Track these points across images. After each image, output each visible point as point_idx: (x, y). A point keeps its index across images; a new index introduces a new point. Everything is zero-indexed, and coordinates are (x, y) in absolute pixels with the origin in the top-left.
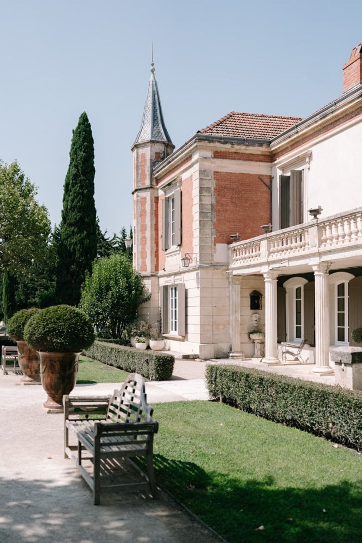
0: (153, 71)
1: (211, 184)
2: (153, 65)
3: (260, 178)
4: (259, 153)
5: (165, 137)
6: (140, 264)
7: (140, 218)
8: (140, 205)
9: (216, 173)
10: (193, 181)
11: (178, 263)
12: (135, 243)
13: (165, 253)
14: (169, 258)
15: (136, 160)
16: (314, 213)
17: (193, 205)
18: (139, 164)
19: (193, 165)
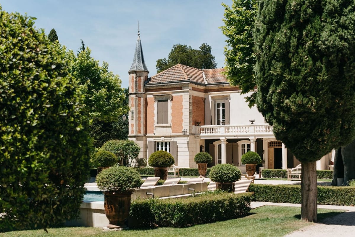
0: (139, 35)
2: (139, 32)
3: (202, 98)
4: (202, 88)
5: (143, 67)
6: (138, 130)
7: (137, 107)
8: (138, 101)
10: (183, 98)
11: (168, 132)
12: (133, 119)
13: (155, 126)
14: (158, 129)
15: (134, 78)
16: (252, 122)
17: (183, 108)
18: (137, 81)
19: (184, 92)
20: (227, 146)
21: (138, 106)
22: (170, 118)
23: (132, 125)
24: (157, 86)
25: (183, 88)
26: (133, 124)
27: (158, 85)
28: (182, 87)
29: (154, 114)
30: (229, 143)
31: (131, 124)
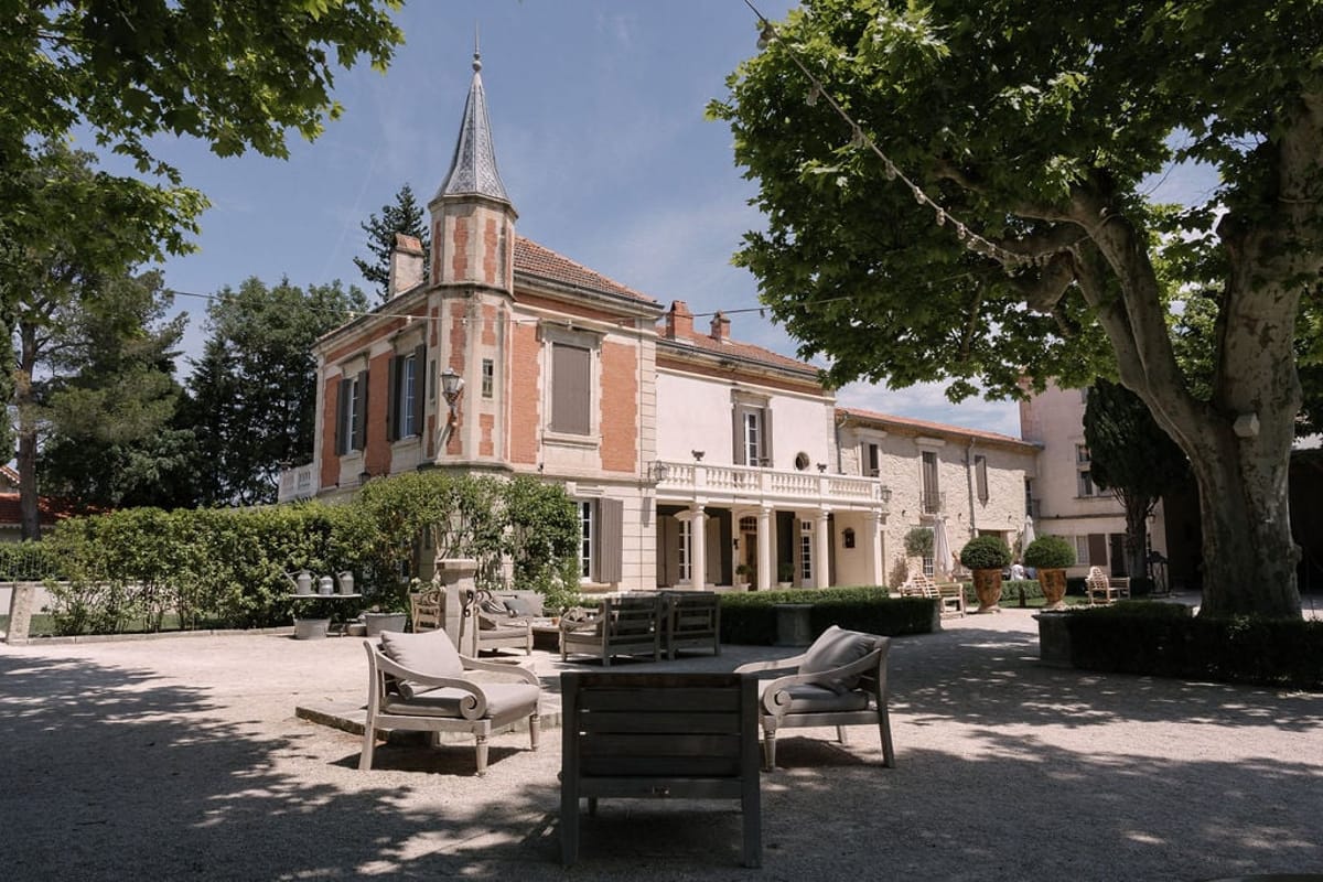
6: (504, 442)
7: (505, 351)
8: (506, 325)
11: (589, 463)
12: (490, 396)
13: (538, 437)
14: (554, 449)
15: (498, 231)
18: (506, 244)
19: (640, 336)
20: (707, 526)
22: (596, 416)
23: (487, 421)
24: (559, 290)
25: (637, 323)
26: (491, 417)
27: (564, 287)
29: (536, 391)
30: (711, 517)
31: (482, 416)
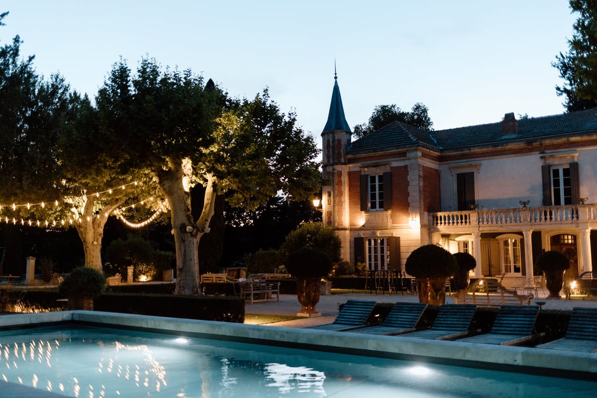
0: (336, 78)
1: (421, 174)
2: (335, 74)
3: (436, 170)
4: (435, 155)
6: (337, 220)
7: (336, 186)
8: (337, 176)
9: (423, 166)
10: (408, 169)
11: (386, 222)
12: (330, 204)
13: (363, 214)
14: (369, 218)
15: (331, 142)
16: (525, 204)
17: (409, 185)
18: (336, 146)
19: (410, 159)
20: (481, 243)
21: (338, 184)
25: (408, 154)
26: (331, 212)
28: (406, 153)
30: (484, 238)
31: (328, 212)
